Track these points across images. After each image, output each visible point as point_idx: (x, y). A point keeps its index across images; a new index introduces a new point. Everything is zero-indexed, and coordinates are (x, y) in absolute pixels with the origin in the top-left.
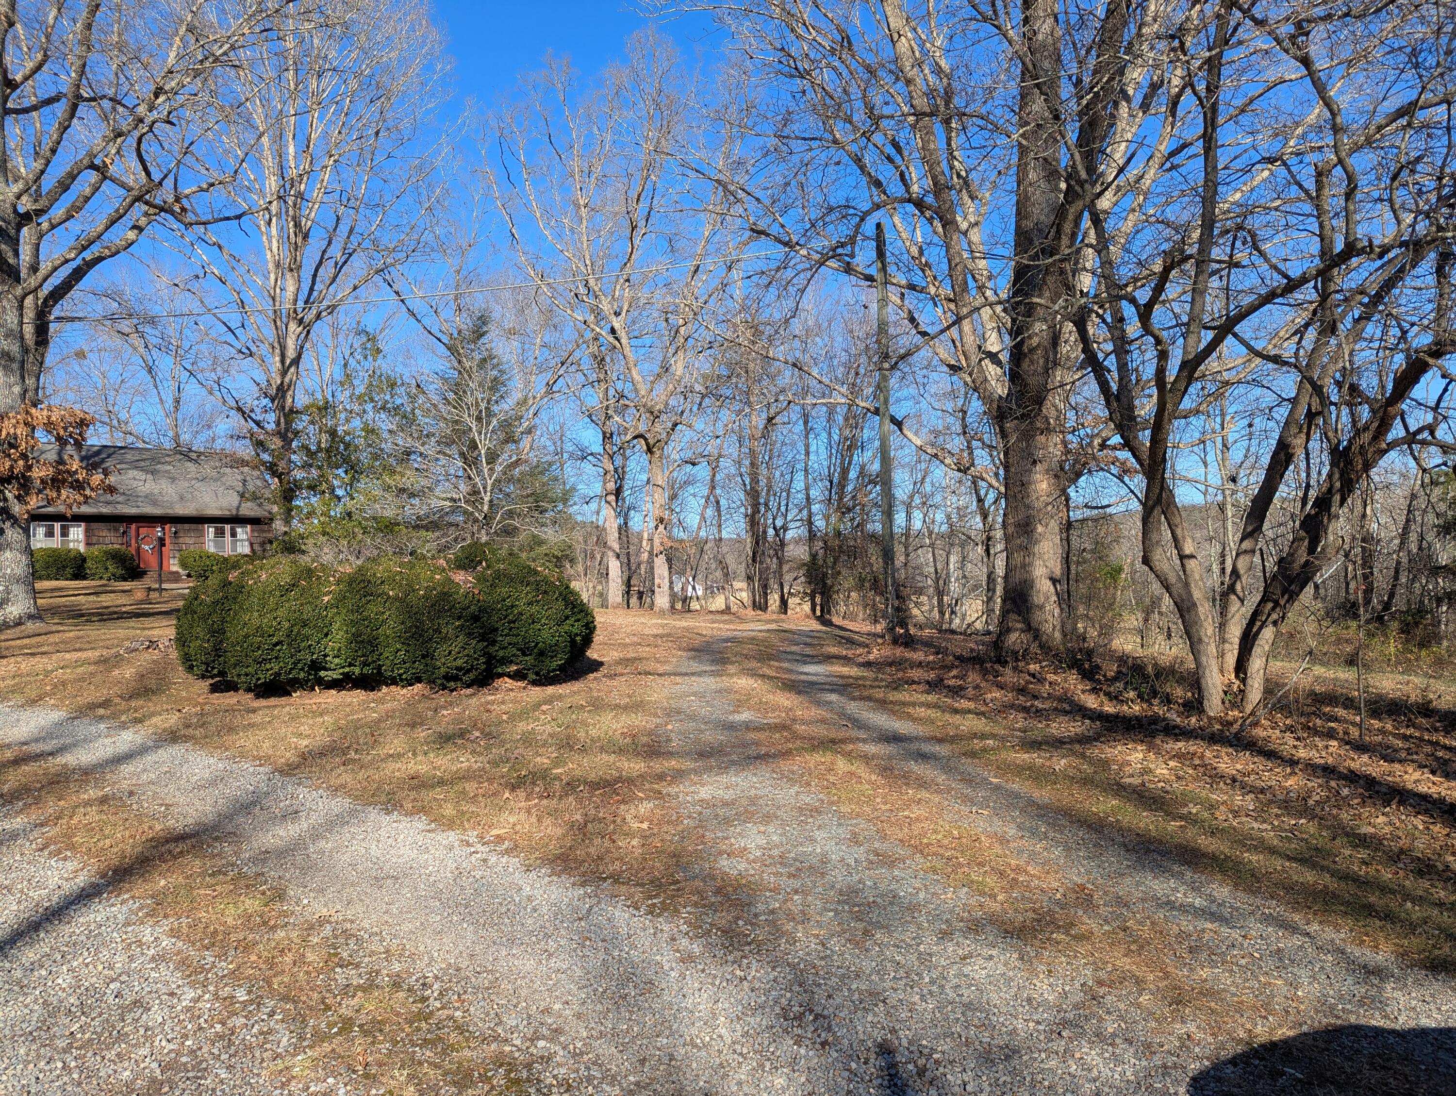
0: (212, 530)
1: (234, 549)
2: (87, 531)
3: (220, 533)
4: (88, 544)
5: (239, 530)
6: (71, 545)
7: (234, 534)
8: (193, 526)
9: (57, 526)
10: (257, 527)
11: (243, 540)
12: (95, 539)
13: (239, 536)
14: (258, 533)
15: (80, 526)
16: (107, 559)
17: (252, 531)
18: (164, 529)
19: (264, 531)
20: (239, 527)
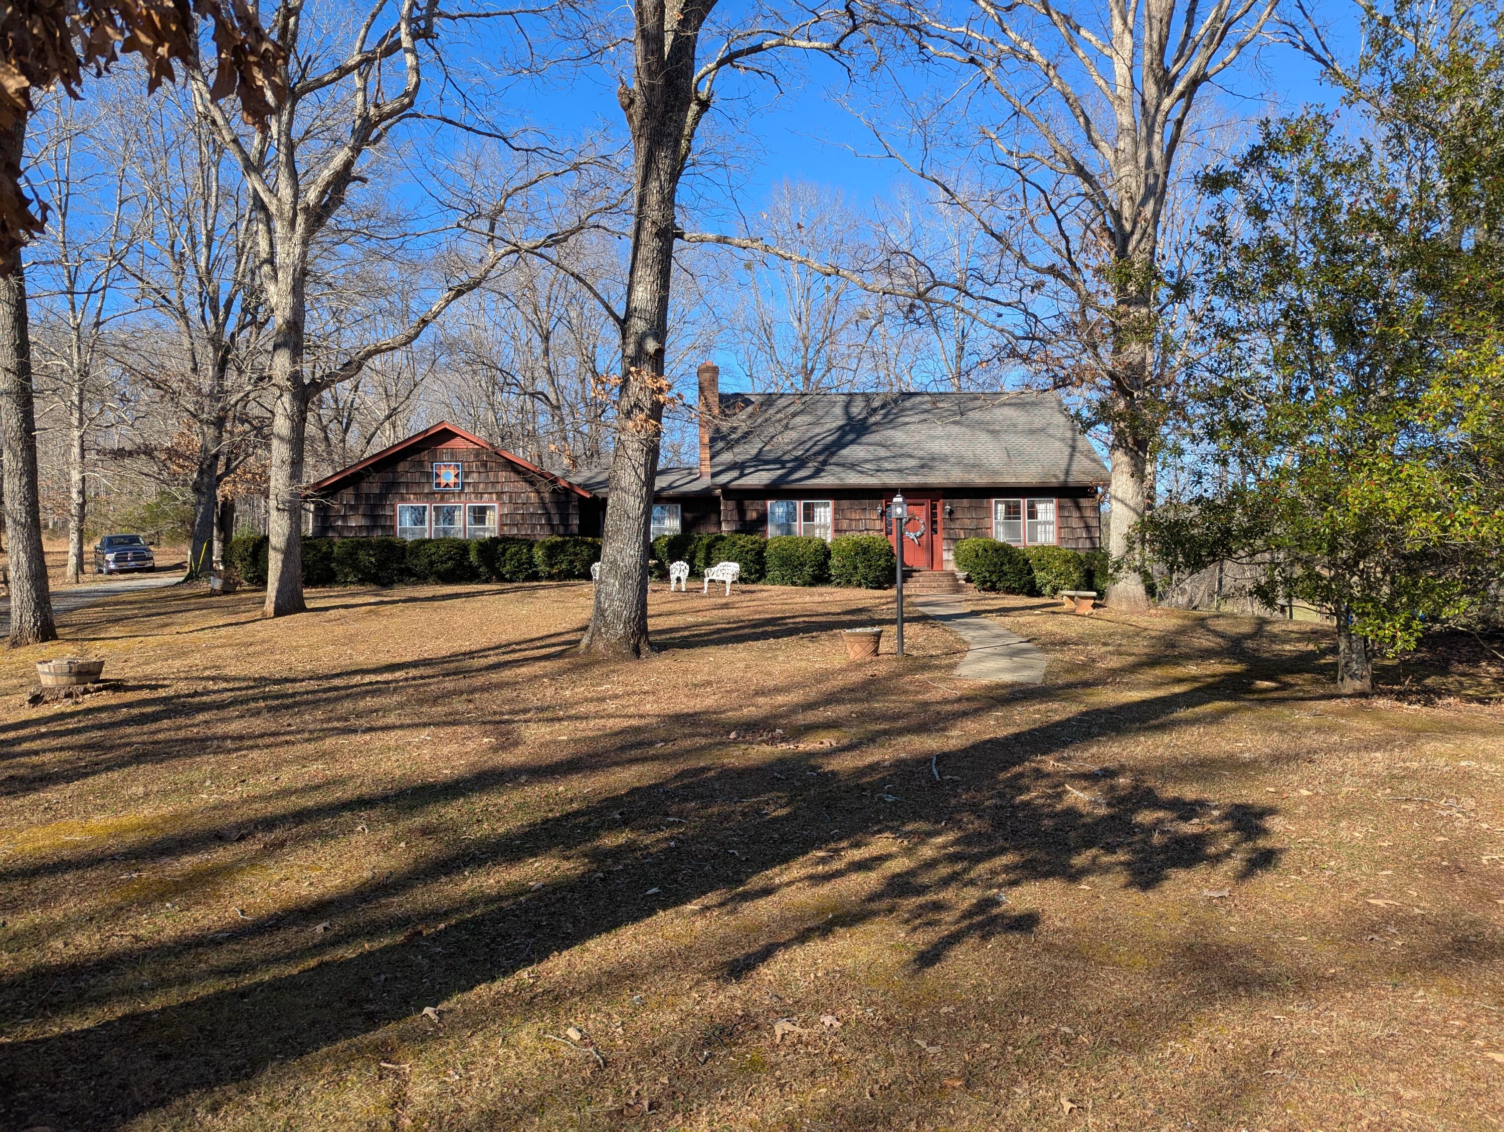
0: (1001, 507)
1: (1033, 538)
2: (836, 511)
3: (1013, 512)
4: (837, 531)
5: (1040, 507)
6: (817, 533)
7: (1032, 515)
8: (975, 502)
9: (800, 505)
10: (1067, 502)
11: (1046, 523)
12: (845, 524)
13: (1041, 517)
14: (1069, 511)
15: (828, 504)
16: (857, 554)
17: (1060, 508)
18: (934, 507)
19: (1079, 508)
20: (1040, 502)
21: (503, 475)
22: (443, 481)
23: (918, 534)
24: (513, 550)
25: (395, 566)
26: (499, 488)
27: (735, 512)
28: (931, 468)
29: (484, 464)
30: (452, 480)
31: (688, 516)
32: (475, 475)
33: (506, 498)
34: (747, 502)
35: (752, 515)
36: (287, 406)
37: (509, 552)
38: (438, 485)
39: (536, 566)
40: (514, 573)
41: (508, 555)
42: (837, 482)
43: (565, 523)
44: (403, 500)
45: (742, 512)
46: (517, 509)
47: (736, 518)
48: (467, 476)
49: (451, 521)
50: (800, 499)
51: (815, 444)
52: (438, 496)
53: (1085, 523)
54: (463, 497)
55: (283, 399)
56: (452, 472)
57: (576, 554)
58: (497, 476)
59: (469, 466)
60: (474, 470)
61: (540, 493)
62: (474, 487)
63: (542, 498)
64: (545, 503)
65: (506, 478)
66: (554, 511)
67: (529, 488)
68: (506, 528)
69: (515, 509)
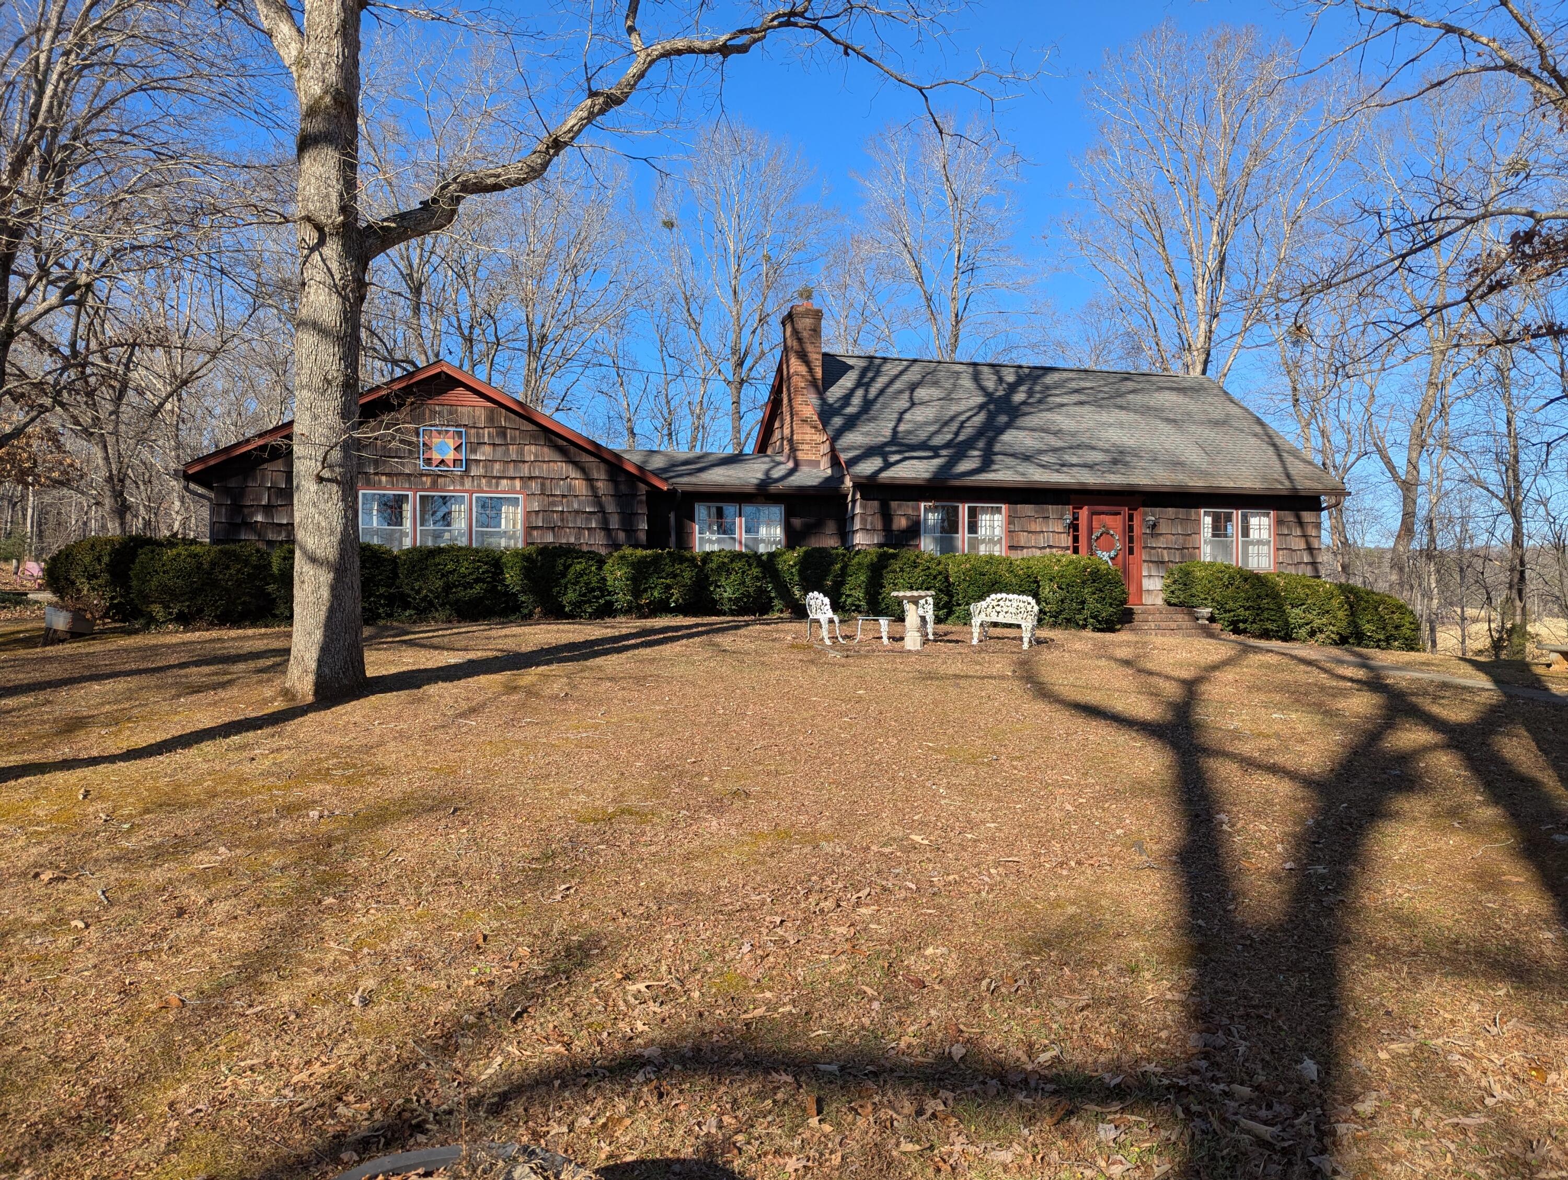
0: (1208, 520)
1: (1244, 562)
2: (1011, 520)
3: (1221, 527)
4: (1012, 547)
5: (1254, 521)
6: (985, 549)
7: (1245, 531)
8: (1182, 512)
9: (964, 509)
10: (1289, 516)
11: (1259, 542)
12: (1023, 539)
13: (1254, 535)
14: (1289, 528)
15: (999, 511)
16: (1084, 582)
17: (1279, 522)
18: (1131, 518)
19: (1301, 523)
20: (1255, 515)
21: (531, 451)
22: (436, 456)
23: (1113, 554)
24: (578, 567)
25: (382, 590)
26: (525, 470)
27: (878, 517)
28: (1126, 464)
29: (502, 432)
30: (450, 455)
31: (797, 522)
32: (487, 449)
33: (534, 486)
34: (894, 504)
35: (901, 523)
36: (334, 266)
37: (572, 570)
38: (428, 461)
39: (609, 594)
40: (578, 605)
41: (571, 575)
42: (1019, 478)
43: (629, 529)
44: (369, 484)
45: (887, 517)
46: (554, 504)
47: (879, 526)
48: (474, 451)
49: (446, 519)
50: (964, 501)
51: (961, 426)
52: (427, 481)
53: (1307, 543)
54: (468, 484)
55: (327, 251)
56: (451, 443)
57: (675, 576)
58: (522, 453)
59: (478, 434)
60: (486, 440)
61: (589, 480)
62: (485, 467)
63: (593, 488)
64: (596, 497)
65: (536, 455)
66: (611, 508)
67: (573, 473)
68: (535, 533)
69: (550, 504)
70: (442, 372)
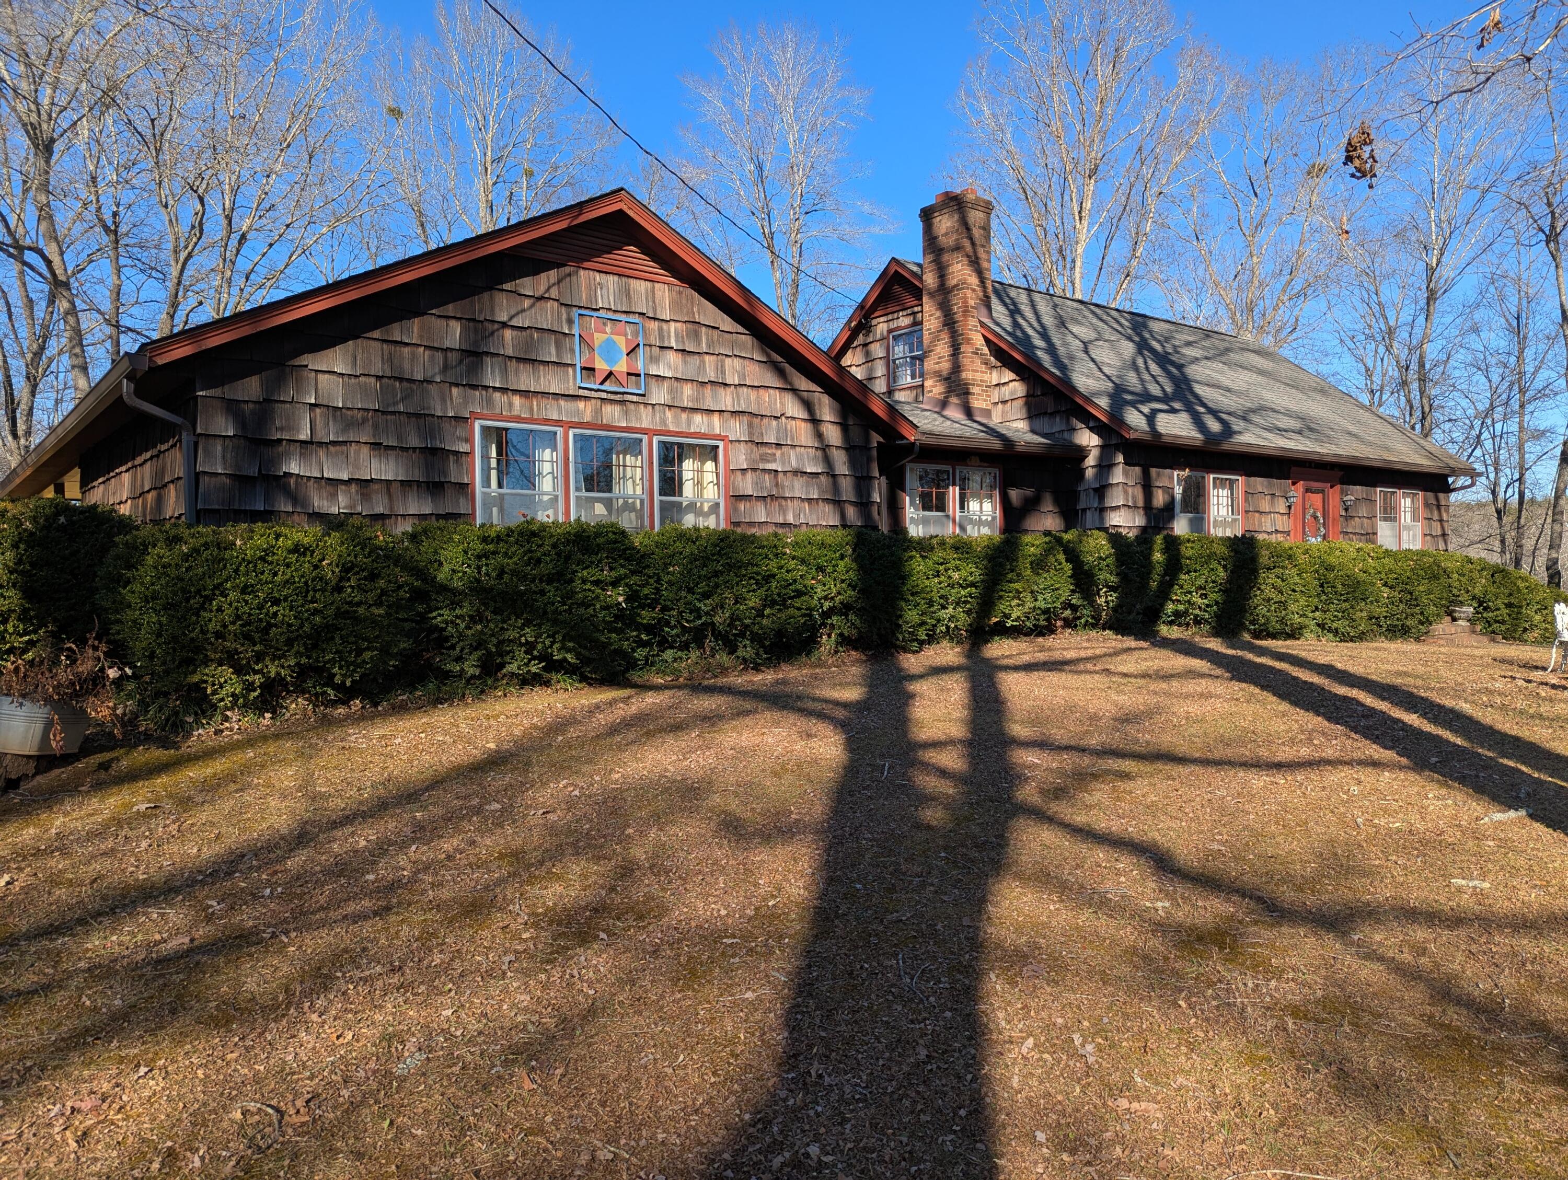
9: (1209, 481)
10: (1430, 497)
14: (1431, 511)
17: (1425, 504)
19: (1439, 506)
21: (734, 368)
22: (600, 365)
26: (727, 400)
27: (1138, 489)
30: (621, 365)
31: (1014, 494)
32: (674, 358)
33: (740, 428)
34: (1153, 471)
35: (1159, 497)
38: (588, 374)
44: (492, 408)
45: (1147, 490)
47: (1140, 501)
50: (1209, 470)
52: (587, 408)
53: (1442, 528)
54: (646, 416)
56: (622, 342)
58: (722, 370)
59: (661, 331)
60: (673, 344)
61: (814, 421)
62: (672, 391)
63: (819, 435)
64: (824, 448)
65: (743, 376)
66: (842, 466)
67: (793, 408)
68: (741, 506)
69: (763, 458)
70: (621, 211)
